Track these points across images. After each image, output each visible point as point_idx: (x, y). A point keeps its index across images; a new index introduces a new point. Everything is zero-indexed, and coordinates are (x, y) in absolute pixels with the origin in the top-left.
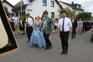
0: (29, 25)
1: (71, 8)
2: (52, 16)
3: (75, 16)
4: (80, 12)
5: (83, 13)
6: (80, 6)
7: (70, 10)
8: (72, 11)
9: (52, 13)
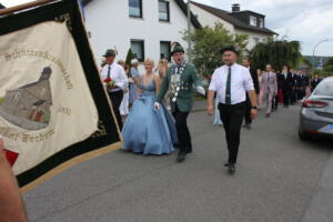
0: (117, 87)
1: (229, 27)
2: (162, 56)
3: (245, 54)
4: (262, 39)
5: (271, 43)
6: (260, 17)
7: (225, 31)
8: (234, 38)
9: (162, 43)
